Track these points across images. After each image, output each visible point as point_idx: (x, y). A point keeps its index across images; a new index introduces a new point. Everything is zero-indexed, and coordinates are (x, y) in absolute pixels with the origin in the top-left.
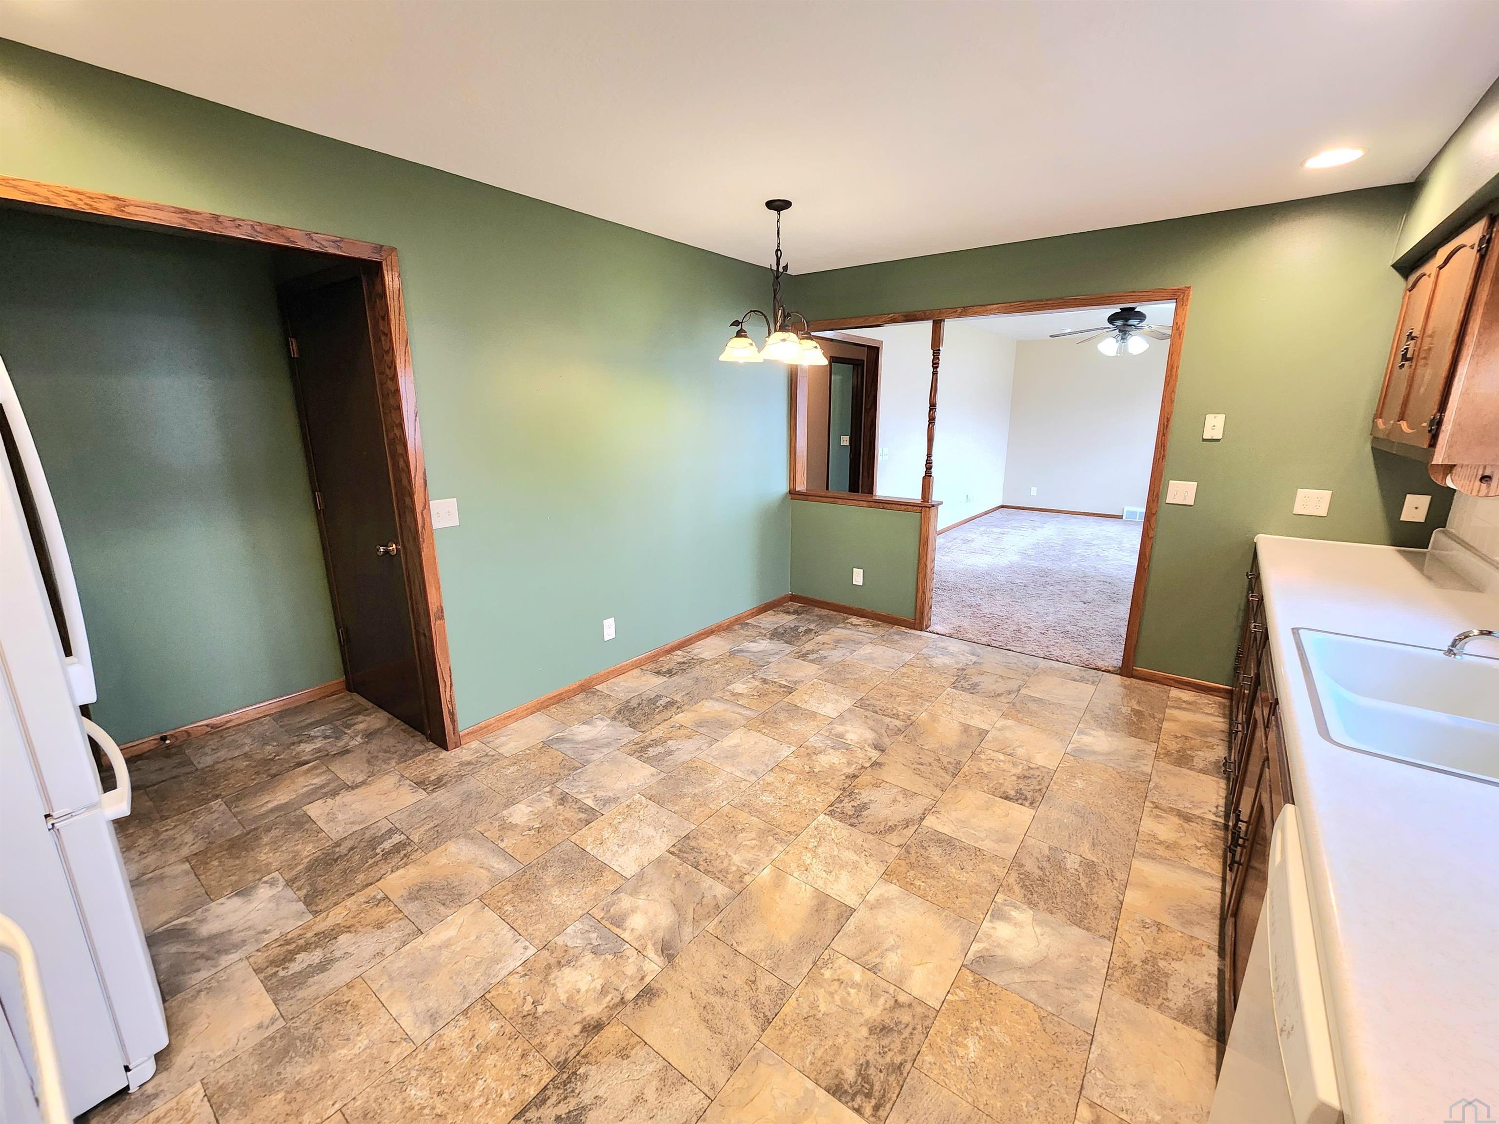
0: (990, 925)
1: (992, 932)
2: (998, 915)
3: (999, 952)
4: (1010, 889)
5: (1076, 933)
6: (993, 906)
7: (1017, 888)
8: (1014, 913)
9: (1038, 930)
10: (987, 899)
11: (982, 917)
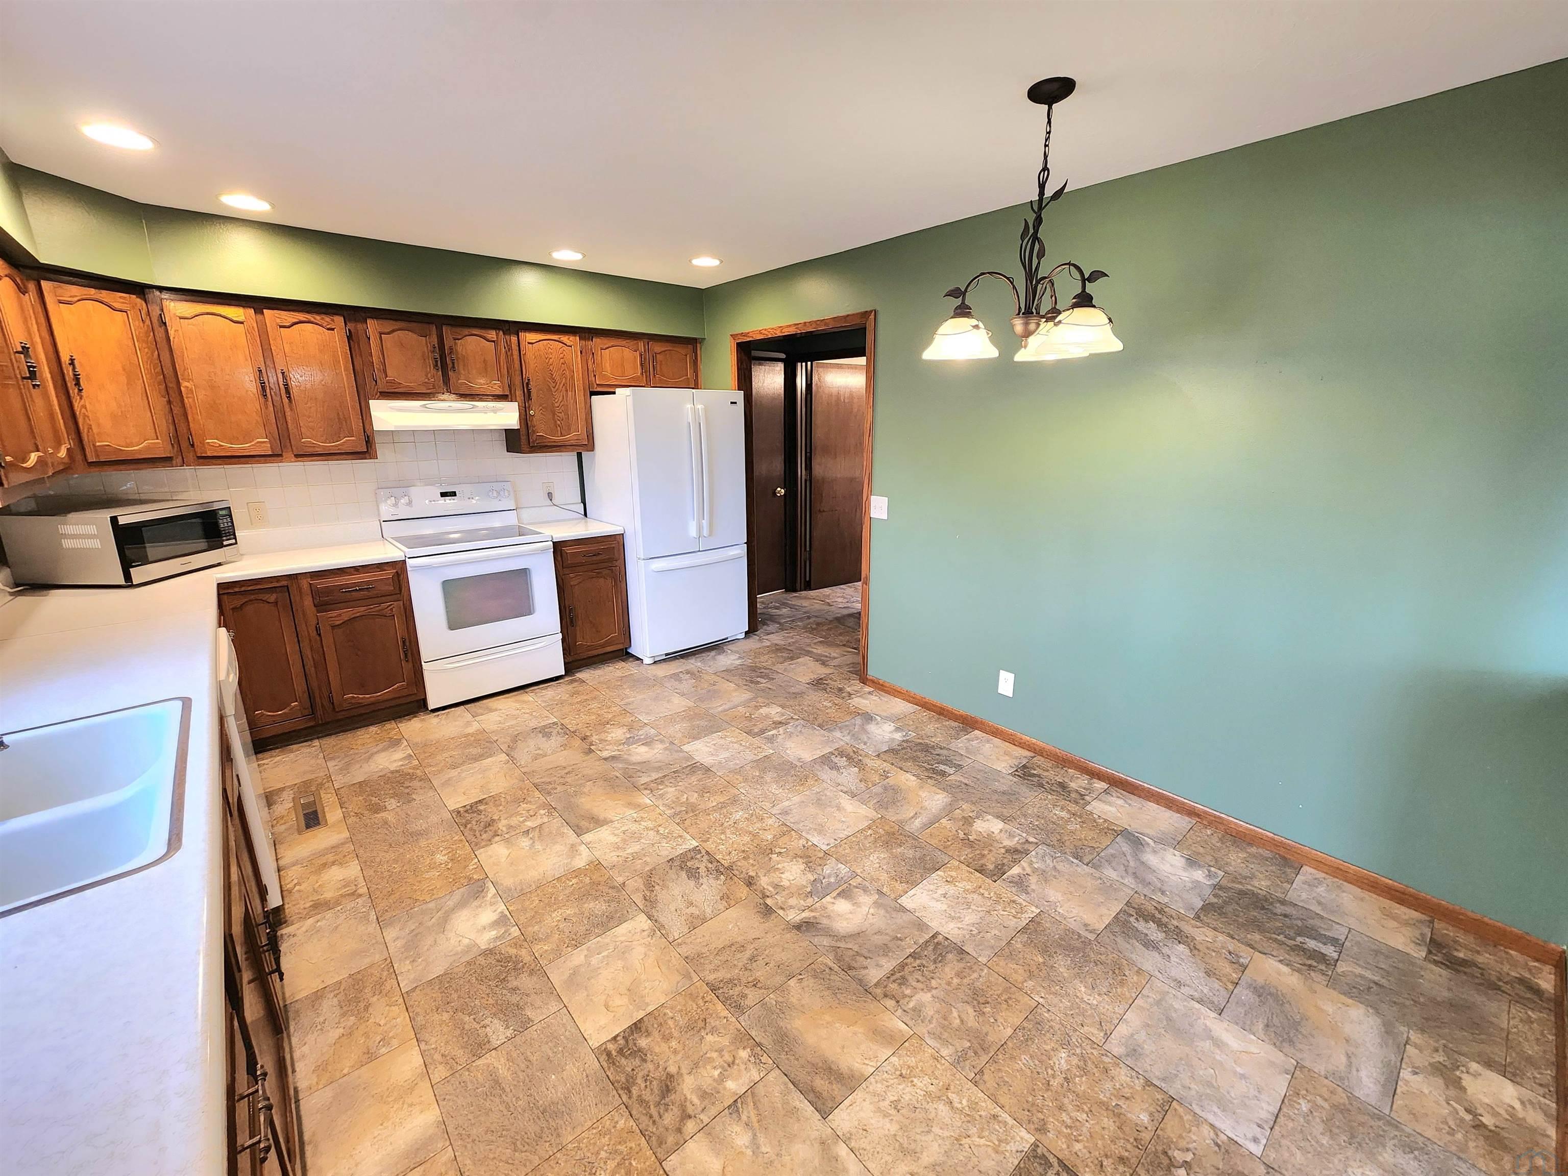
0: (499, 910)
1: (494, 908)
2: (501, 921)
3: (476, 903)
4: (516, 945)
5: (438, 970)
6: (512, 921)
7: (513, 951)
8: (493, 933)
9: (466, 941)
10: (522, 919)
11: (511, 909)
